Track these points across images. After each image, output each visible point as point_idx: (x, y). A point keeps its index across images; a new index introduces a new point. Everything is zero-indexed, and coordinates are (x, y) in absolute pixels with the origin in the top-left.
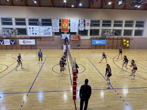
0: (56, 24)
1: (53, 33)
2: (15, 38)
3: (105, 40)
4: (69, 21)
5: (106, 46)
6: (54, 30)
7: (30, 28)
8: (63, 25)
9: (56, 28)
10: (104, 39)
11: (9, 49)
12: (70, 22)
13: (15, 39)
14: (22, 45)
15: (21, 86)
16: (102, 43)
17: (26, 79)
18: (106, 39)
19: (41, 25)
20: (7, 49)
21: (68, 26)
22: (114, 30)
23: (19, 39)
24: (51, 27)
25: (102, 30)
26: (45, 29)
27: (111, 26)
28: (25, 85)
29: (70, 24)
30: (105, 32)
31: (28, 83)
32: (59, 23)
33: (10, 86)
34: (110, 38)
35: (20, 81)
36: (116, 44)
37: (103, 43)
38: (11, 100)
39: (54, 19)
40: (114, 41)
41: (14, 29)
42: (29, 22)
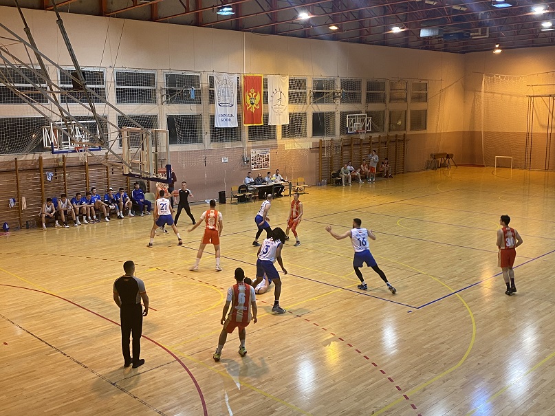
0: (229, 96)
4: (266, 85)
6: (221, 119)
8: (248, 98)
9: (228, 111)
21: (260, 102)
25: (342, 113)
27: (362, 102)
42: (118, 87)
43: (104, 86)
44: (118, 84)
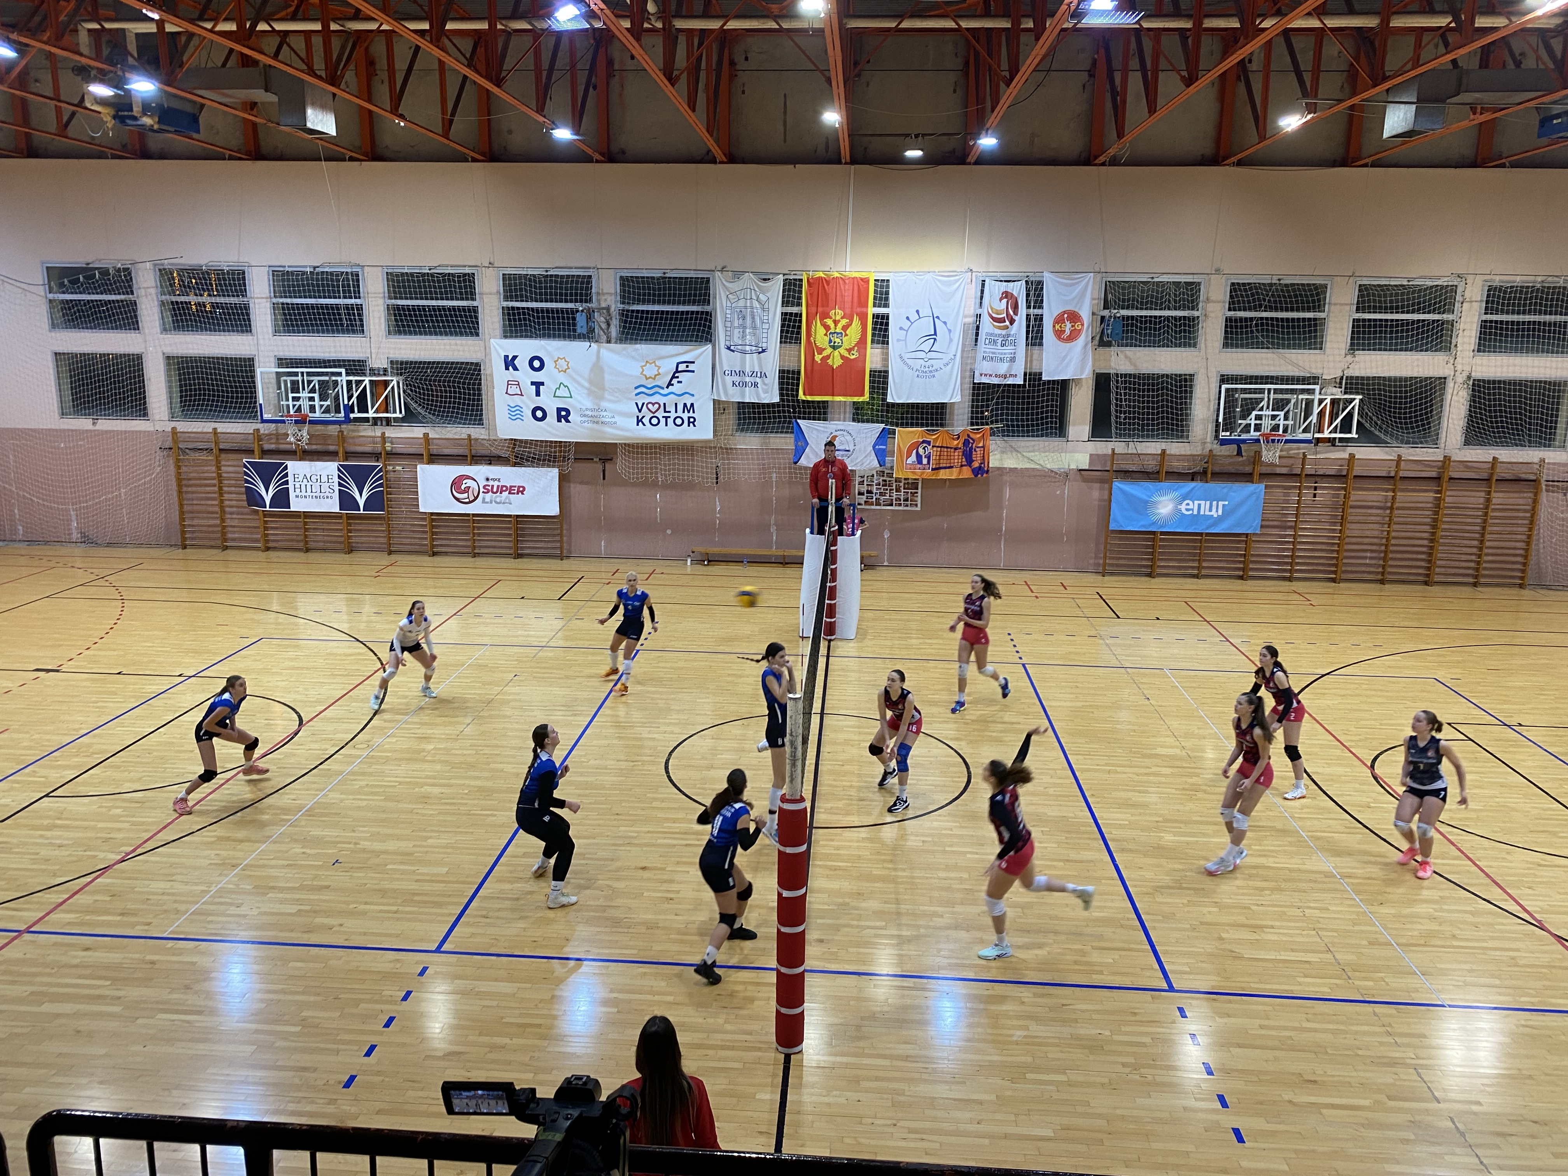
0: (754, 328)
1: (719, 407)
2: (378, 448)
3: (1258, 489)
4: (882, 298)
5: (1257, 549)
6: (729, 380)
7: (510, 363)
8: (821, 331)
9: (751, 362)
10: (1247, 477)
11: (324, 550)
12: (886, 306)
13: (377, 456)
14: (436, 518)
15: (384, 892)
16: (1220, 519)
17: (430, 841)
18: (1263, 476)
19: (614, 331)
20: (307, 550)
21: (862, 342)
22: (1352, 384)
23: (417, 457)
24: (700, 354)
25: (1224, 379)
26: (650, 371)
27: (1328, 345)
28: (414, 886)
29: (881, 324)
30: (1249, 406)
31: (445, 870)
32: (779, 310)
33: (302, 888)
34: (1309, 468)
35: (378, 853)
36: (1374, 530)
37: (1227, 512)
38: (303, 993)
39: (737, 275)
40: (1357, 496)
41: (373, 372)
42: (505, 304)
43: (475, 304)
44: (506, 299)
